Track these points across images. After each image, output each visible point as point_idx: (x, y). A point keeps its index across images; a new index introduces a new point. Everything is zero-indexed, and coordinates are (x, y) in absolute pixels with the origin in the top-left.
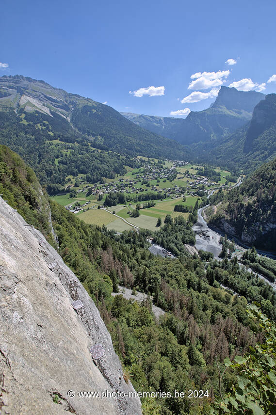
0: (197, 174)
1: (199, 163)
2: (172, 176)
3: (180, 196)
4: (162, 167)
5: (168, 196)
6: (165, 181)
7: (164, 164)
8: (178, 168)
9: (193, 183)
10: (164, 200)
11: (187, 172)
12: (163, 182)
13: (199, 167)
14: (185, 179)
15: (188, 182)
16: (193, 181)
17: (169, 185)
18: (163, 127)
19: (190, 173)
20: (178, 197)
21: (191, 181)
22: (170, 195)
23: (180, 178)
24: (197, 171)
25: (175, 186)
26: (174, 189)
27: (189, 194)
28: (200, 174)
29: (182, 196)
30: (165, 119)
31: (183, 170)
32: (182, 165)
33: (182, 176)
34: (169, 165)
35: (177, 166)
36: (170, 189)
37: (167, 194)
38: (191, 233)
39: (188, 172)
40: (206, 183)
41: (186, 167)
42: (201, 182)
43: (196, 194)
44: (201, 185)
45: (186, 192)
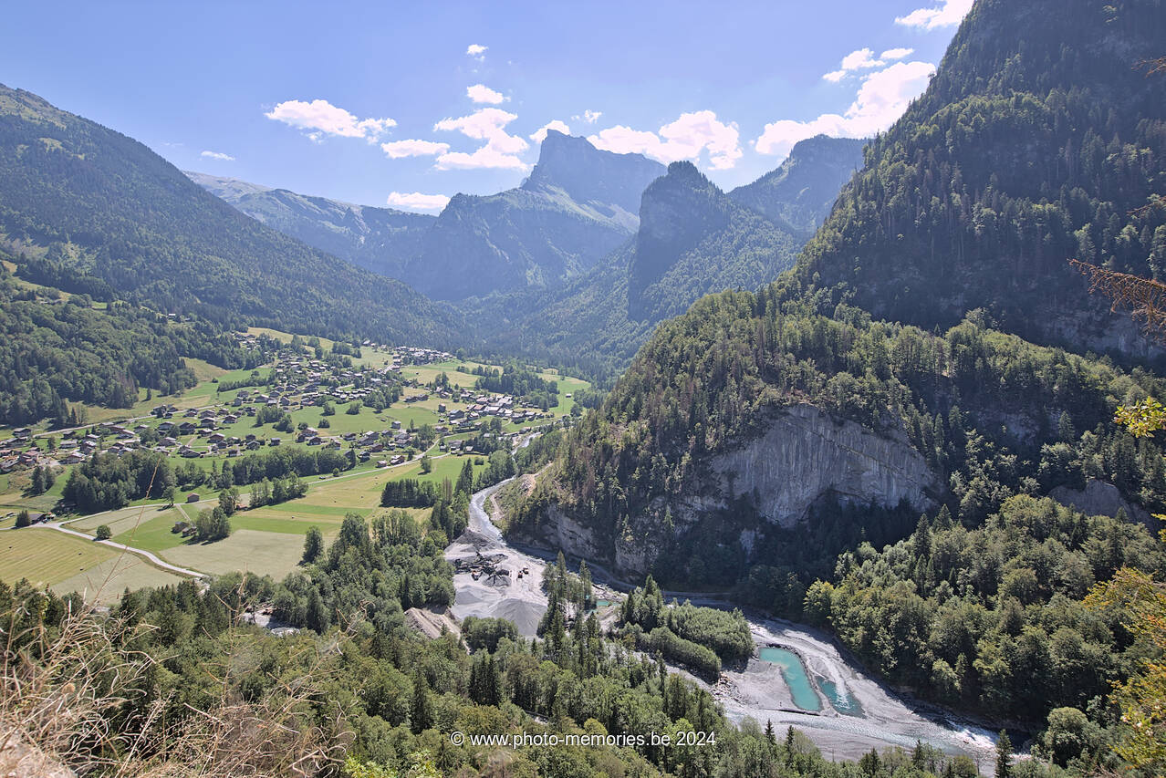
0: (477, 388)
1: (487, 354)
2: (384, 393)
3: (410, 458)
4: (347, 364)
5: (365, 459)
6: (353, 412)
7: (359, 356)
8: (409, 371)
9: (460, 414)
10: (347, 475)
11: (443, 381)
12: (348, 413)
13: (484, 367)
14: (433, 403)
15: (442, 409)
16: (462, 407)
17: (368, 422)
18: (362, 239)
19: (452, 383)
20: (401, 460)
21: (453, 408)
22: (372, 456)
23: (414, 399)
24: (476, 378)
25: (396, 427)
26: (390, 434)
27: (446, 450)
28: (488, 384)
29: (419, 455)
30: (369, 212)
31: (427, 375)
32: (427, 361)
33: (420, 392)
34: (375, 358)
35: (406, 362)
36: (375, 436)
37: (359, 452)
38: (436, 567)
39: (445, 378)
40: (508, 412)
41: (439, 365)
42: (488, 409)
43: (469, 448)
44: (489, 418)
45: (436, 441)
